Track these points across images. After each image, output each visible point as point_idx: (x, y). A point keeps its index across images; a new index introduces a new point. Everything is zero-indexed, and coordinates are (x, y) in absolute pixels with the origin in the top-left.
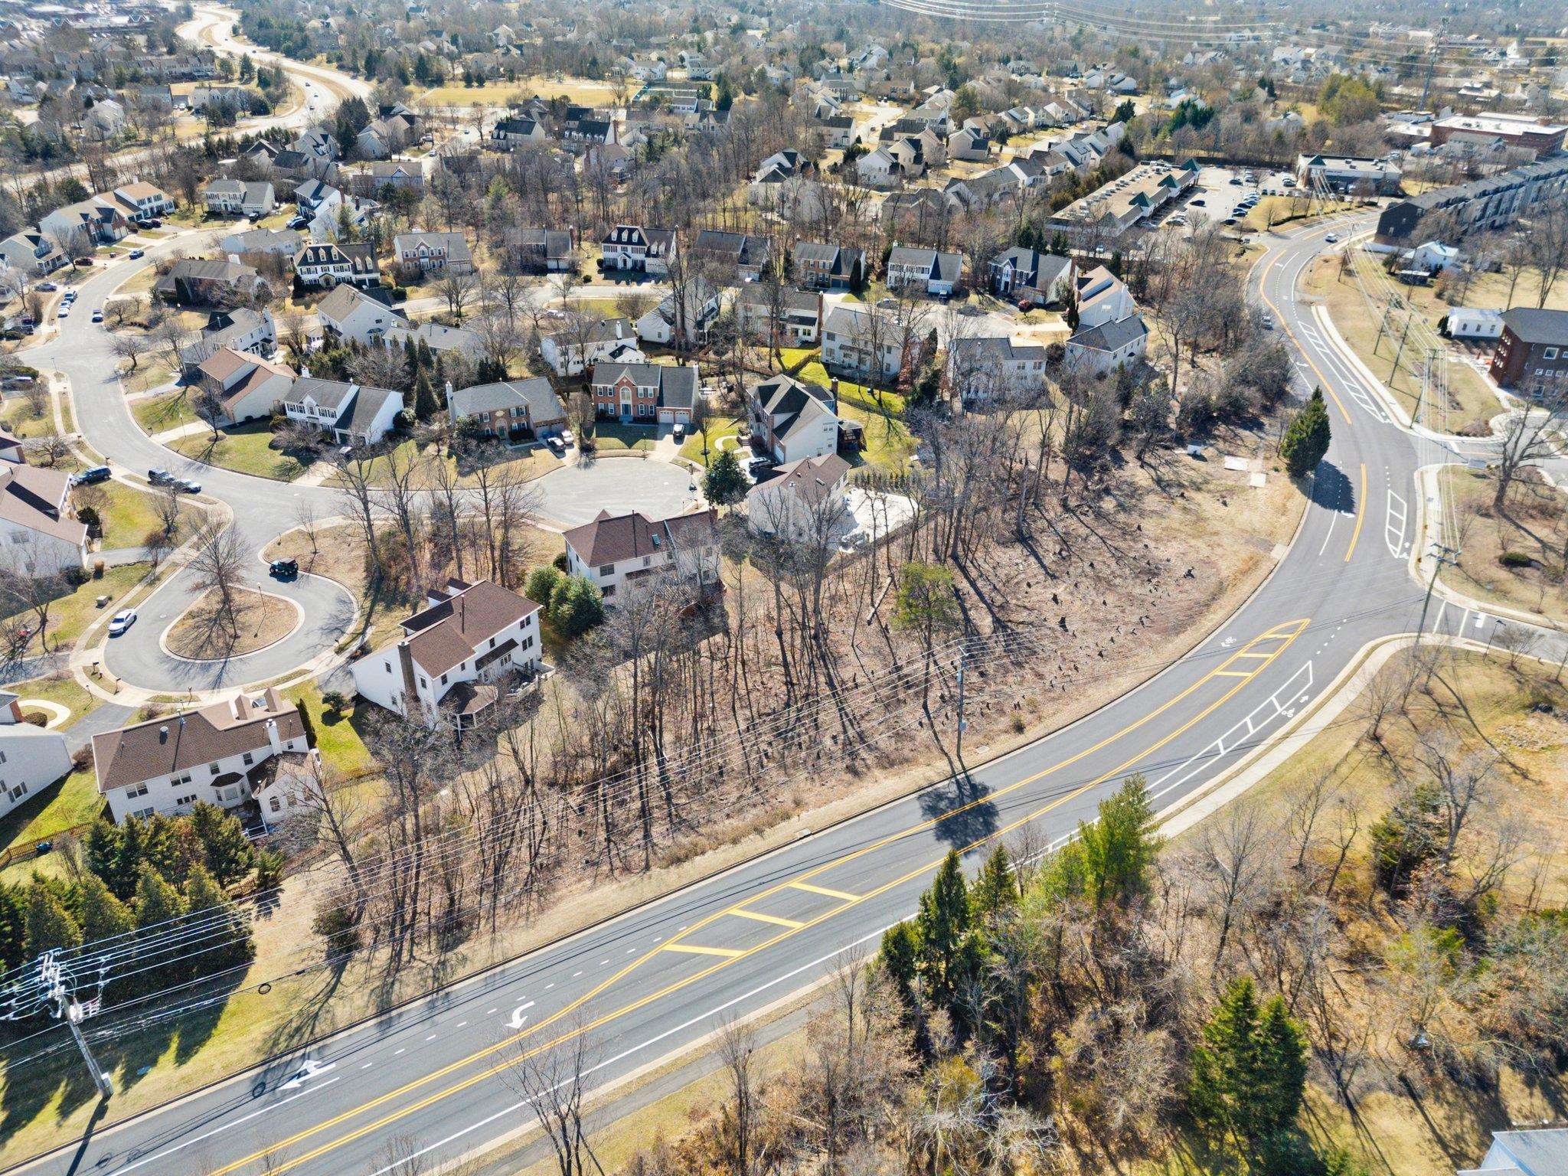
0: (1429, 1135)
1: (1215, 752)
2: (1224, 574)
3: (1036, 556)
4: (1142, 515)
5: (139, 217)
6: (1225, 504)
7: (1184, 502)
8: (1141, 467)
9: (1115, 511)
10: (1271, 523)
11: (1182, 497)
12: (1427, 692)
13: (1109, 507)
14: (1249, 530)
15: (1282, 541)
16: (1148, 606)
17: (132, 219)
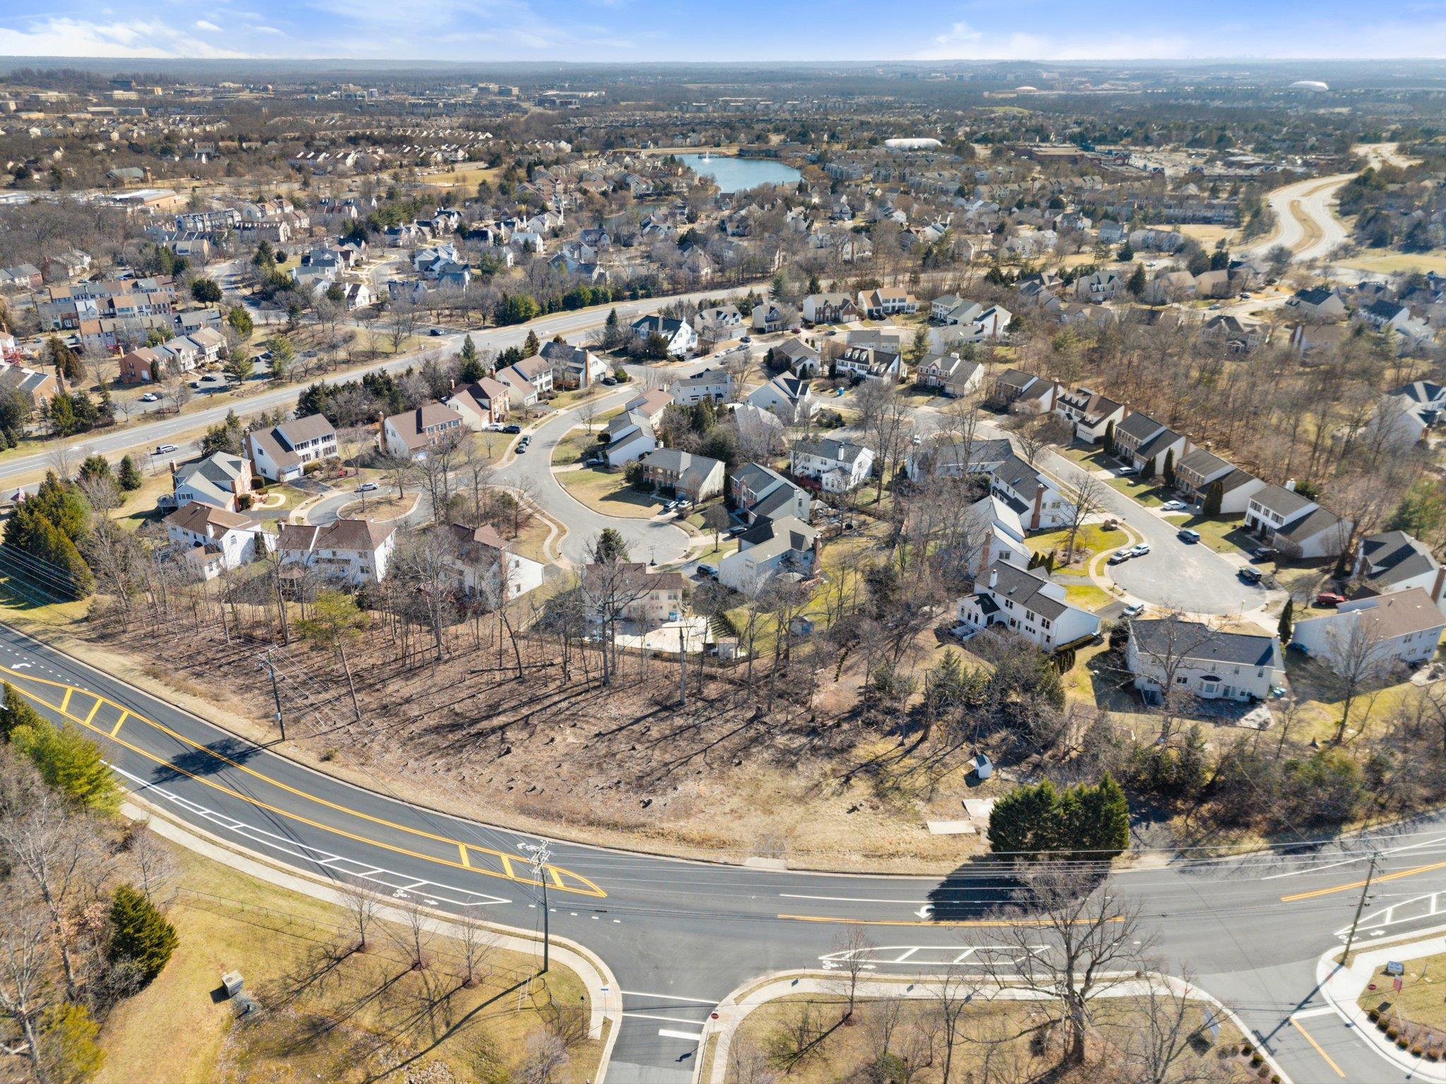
2: (665, 825)
3: (637, 721)
4: (778, 762)
5: (878, 311)
6: (854, 809)
7: (834, 783)
8: (902, 744)
9: (774, 746)
10: (831, 847)
11: (848, 779)
12: (467, 984)
13: (781, 740)
14: (796, 833)
15: (793, 863)
16: (566, 789)
17: (870, 311)
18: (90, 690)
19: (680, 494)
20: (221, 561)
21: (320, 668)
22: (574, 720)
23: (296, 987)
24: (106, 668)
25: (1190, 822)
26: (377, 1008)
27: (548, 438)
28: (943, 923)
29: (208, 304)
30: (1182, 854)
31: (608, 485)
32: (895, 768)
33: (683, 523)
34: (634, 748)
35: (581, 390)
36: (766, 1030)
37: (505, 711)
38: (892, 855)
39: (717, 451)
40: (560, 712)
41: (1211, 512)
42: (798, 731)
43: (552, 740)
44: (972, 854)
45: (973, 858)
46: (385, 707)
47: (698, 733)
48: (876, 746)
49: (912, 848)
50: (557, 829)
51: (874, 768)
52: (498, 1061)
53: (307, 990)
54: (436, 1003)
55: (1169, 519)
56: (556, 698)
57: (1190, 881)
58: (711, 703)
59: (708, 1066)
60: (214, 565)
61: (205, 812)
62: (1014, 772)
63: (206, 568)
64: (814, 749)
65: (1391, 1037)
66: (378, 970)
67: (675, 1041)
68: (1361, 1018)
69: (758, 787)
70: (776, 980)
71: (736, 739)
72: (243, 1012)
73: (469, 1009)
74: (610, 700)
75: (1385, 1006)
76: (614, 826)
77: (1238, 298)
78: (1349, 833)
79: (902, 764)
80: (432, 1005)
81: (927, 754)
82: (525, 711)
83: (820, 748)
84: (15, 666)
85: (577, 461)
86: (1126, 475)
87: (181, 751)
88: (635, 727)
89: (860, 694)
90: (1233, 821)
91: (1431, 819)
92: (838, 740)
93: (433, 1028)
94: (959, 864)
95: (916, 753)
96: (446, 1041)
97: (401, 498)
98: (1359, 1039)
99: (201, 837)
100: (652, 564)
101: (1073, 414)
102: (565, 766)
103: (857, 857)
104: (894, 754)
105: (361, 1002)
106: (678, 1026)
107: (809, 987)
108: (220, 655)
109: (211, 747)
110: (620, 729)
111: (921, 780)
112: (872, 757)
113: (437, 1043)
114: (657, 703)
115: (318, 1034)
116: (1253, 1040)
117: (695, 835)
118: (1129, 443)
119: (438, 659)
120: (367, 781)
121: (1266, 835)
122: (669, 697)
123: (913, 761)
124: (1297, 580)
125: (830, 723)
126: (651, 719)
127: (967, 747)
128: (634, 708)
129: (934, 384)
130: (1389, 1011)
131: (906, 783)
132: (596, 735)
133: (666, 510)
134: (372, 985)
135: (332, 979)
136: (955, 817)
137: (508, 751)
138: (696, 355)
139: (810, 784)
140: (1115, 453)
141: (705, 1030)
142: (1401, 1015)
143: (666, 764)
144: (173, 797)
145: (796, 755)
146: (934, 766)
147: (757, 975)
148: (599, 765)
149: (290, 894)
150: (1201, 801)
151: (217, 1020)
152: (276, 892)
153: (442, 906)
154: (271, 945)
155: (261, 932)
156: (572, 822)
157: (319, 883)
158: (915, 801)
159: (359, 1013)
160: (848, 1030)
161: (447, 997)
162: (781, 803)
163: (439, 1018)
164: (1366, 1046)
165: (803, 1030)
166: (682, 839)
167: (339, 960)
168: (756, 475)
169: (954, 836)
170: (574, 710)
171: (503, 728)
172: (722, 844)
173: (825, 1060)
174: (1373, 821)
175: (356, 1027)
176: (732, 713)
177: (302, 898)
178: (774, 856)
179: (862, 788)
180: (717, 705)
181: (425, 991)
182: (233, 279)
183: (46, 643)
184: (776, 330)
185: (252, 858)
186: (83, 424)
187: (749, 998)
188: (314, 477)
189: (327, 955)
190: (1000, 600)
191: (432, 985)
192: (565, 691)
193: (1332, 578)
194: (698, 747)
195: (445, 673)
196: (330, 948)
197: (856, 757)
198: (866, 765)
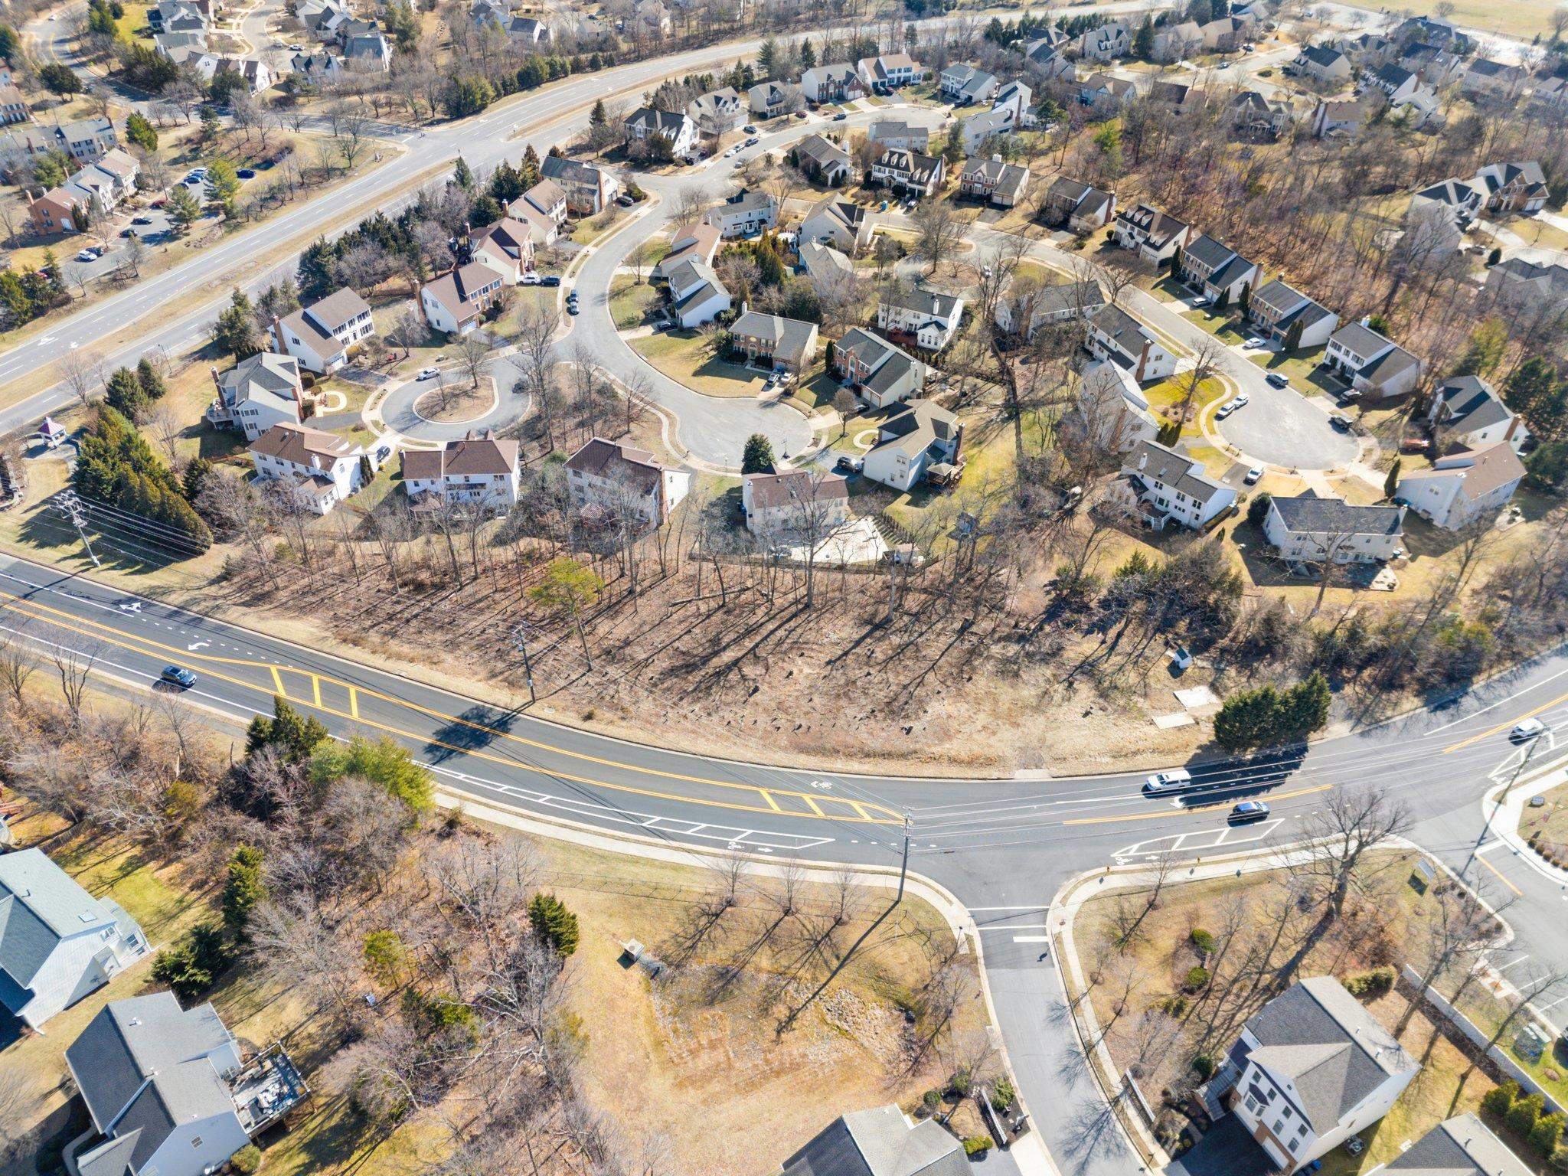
0: (291, 1028)
1: (640, 820)
2: (934, 749)
3: (858, 643)
4: (1002, 673)
5: (883, 84)
6: (1087, 714)
7: (1061, 688)
8: (1103, 642)
9: (992, 657)
10: (1082, 753)
11: (1071, 684)
12: (839, 922)
13: (996, 650)
14: (1048, 743)
15: (1055, 771)
16: (829, 724)
17: (875, 84)
18: (295, 666)
19: (777, 364)
20: (334, 492)
21: (514, 614)
22: (799, 648)
23: (689, 943)
24: (295, 639)
25: (1357, 689)
26: (769, 952)
27: (596, 292)
28: (1195, 810)
29: (66, 96)
30: (1359, 721)
31: (692, 355)
32: (1107, 667)
33: (793, 400)
34: (869, 674)
35: (598, 217)
36: (1096, 924)
37: (728, 646)
38: (1135, 753)
39: (804, 310)
40: (780, 642)
41: (1290, 349)
42: (1007, 638)
43: (791, 673)
44: (1198, 743)
45: (1200, 747)
46: (608, 653)
47: (918, 650)
48: (1082, 647)
49: (1148, 744)
50: (839, 764)
51: (1088, 668)
52: (895, 983)
53: (700, 944)
54: (818, 942)
55: (1254, 359)
56: (771, 627)
57: (1371, 744)
58: (916, 616)
59: (1063, 961)
60: (329, 498)
61: (503, 788)
62: (1207, 659)
63: (322, 503)
64: (1029, 656)
65: (1547, 858)
66: (756, 922)
67: (1029, 945)
68: (1523, 846)
69: (996, 701)
70: (1086, 880)
71: (955, 653)
72: (654, 973)
73: (852, 943)
74: (822, 624)
75: (1537, 835)
76: (887, 755)
77: (1243, 51)
78: (1479, 683)
79: (1110, 662)
80: (817, 944)
81: (1129, 649)
82: (748, 644)
83: (1034, 654)
84: (191, 647)
85: (645, 322)
86: (1200, 306)
87: (440, 726)
88: (858, 650)
89: (1048, 593)
90: (1390, 684)
91: (1536, 663)
92: (1046, 645)
93: (826, 962)
94: (1191, 754)
95: (1118, 649)
96: (842, 971)
97: (476, 387)
98: (1525, 863)
99: (517, 814)
100: (785, 457)
101: (1135, 233)
102: (816, 699)
103: (1107, 759)
104: (1100, 653)
105: (753, 948)
106: (1027, 932)
107: (1115, 882)
108: (399, 608)
109: (465, 718)
110: (846, 654)
111: (1132, 677)
112: (1082, 658)
113: (834, 973)
114: (867, 622)
115: (729, 982)
116: (1453, 874)
117: (963, 755)
118: (1198, 268)
119: (631, 592)
120: (641, 736)
121: (1418, 694)
122: (875, 614)
123: (1119, 658)
124: (1381, 425)
125: (1033, 626)
126: (869, 640)
127: (1160, 638)
128: (848, 629)
129: (978, 192)
130: (1541, 836)
131: (1121, 681)
132: (828, 663)
133: (769, 385)
134: (757, 934)
135: (718, 933)
136: (1173, 710)
137: (756, 690)
138: (704, 156)
139: (1040, 691)
140: (1184, 280)
141: (1048, 932)
142: (1551, 840)
143: (905, 687)
144: (462, 776)
145: (1015, 663)
146: (1137, 659)
147: (1068, 879)
148: (846, 694)
149: (635, 860)
150: (1360, 669)
151: (636, 984)
152: (625, 861)
153: (776, 852)
154: (648, 910)
155: (634, 900)
156: (850, 756)
157: (656, 845)
158: (1135, 698)
159: (755, 959)
160: (1155, 913)
161: (827, 935)
162: (1023, 714)
163: (827, 953)
164: (1530, 868)
165: (1123, 920)
166: (953, 761)
167: (717, 915)
168: (864, 344)
169: (1179, 729)
170: (794, 636)
171: (736, 662)
172: (989, 762)
173: (1148, 941)
174: (1494, 671)
175: (758, 970)
176: (939, 625)
177: (649, 862)
178: (1037, 767)
179: (1085, 691)
180: (923, 618)
181: (805, 932)
182: (68, 47)
183: (206, 615)
184: (779, 114)
185: (580, 830)
186: (39, 307)
187: (1071, 899)
188: (361, 364)
189: (704, 913)
190: (1149, 481)
191: (810, 927)
192: (774, 617)
193: (1412, 419)
194: (926, 664)
195: (649, 607)
196: (704, 906)
197: (1068, 659)
198: (1080, 666)
